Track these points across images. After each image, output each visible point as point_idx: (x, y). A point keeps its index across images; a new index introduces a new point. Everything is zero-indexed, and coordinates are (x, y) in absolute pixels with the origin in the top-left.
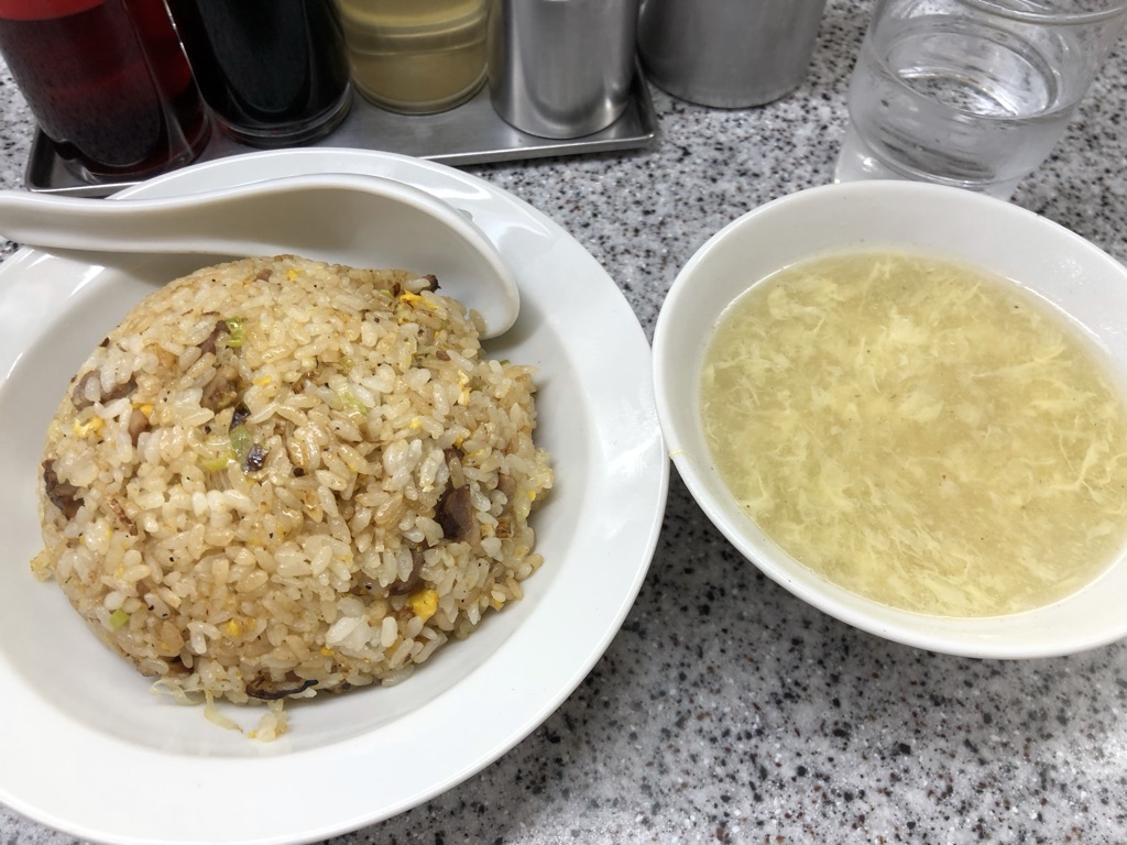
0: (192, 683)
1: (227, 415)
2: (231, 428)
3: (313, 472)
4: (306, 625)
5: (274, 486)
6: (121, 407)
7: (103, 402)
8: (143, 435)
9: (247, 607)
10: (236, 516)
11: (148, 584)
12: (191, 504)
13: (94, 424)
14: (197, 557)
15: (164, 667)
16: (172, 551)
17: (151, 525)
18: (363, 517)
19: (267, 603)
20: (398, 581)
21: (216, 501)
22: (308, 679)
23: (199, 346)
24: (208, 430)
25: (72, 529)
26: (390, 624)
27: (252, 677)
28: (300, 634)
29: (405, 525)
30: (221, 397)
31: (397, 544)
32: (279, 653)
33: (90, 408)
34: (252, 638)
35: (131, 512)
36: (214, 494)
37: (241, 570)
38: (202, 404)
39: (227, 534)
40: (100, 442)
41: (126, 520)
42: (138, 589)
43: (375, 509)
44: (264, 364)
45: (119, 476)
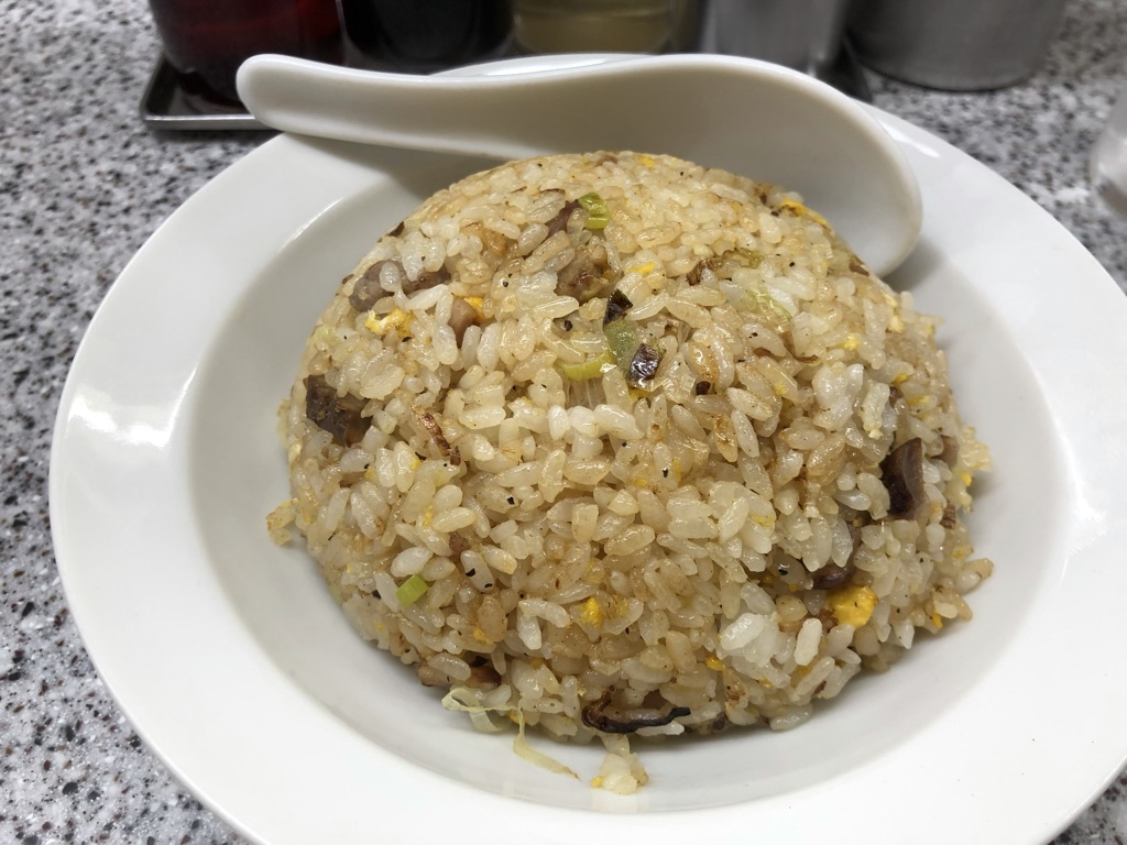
0: (500, 699)
1: (598, 307)
2: (606, 322)
3: (724, 390)
4: (698, 618)
5: (670, 404)
6: (437, 294)
7: (407, 292)
8: (472, 331)
9: (618, 580)
10: (608, 445)
11: (469, 538)
12: (546, 422)
13: (396, 317)
14: (551, 500)
15: (463, 670)
16: (509, 489)
17: (483, 451)
18: (792, 463)
19: (649, 577)
20: (831, 566)
21: (583, 422)
22: (679, 705)
23: (546, 224)
24: (569, 326)
25: (353, 460)
26: (813, 628)
27: (597, 694)
28: (686, 631)
29: (846, 482)
30: (587, 283)
31: (834, 510)
32: (652, 658)
33: (388, 299)
34: (618, 630)
35: (451, 433)
36: (579, 411)
37: (616, 522)
38: (558, 291)
39: (600, 467)
40: (406, 339)
41: (444, 444)
42: (451, 543)
43: (807, 454)
44: (639, 248)
45: (435, 385)
